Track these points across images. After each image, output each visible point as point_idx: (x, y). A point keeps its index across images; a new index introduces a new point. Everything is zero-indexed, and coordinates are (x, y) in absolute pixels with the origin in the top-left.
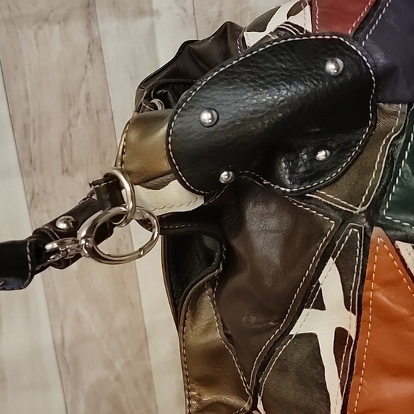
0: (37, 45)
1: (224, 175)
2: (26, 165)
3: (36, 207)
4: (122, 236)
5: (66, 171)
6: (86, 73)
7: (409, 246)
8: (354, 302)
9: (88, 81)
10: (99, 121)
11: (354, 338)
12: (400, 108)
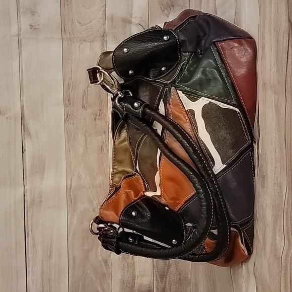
0: (79, 50)
1: (130, 72)
2: (67, 102)
3: (68, 121)
5: (83, 107)
7: (181, 92)
12: (187, 54)
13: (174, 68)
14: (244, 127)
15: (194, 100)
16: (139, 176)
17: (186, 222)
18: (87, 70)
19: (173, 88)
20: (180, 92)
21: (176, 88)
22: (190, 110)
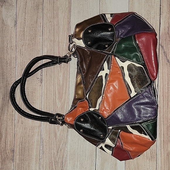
8: (109, 68)
15: (123, 62)
17: (109, 126)
19: (113, 56)
20: (117, 58)
22: (122, 66)
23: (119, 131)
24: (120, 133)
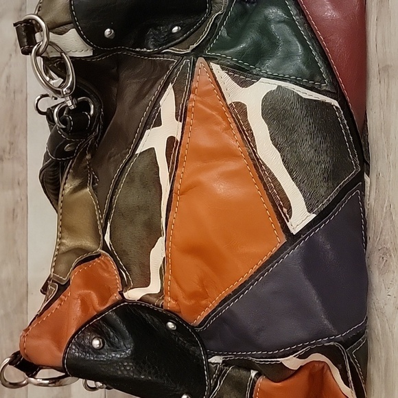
1: (107, 31)
4: (19, 199)
6: (10, 60)
7: (218, 66)
8: (181, 115)
9: (11, 66)
10: (15, 99)
11: (179, 141)
13: (198, 28)
14: (348, 137)
15: (244, 84)
16: (109, 258)
17: (209, 356)
18: (15, 25)
19: (201, 60)
20: (216, 67)
21: (208, 59)
22: (237, 103)
23: (253, 373)
24: (254, 382)
